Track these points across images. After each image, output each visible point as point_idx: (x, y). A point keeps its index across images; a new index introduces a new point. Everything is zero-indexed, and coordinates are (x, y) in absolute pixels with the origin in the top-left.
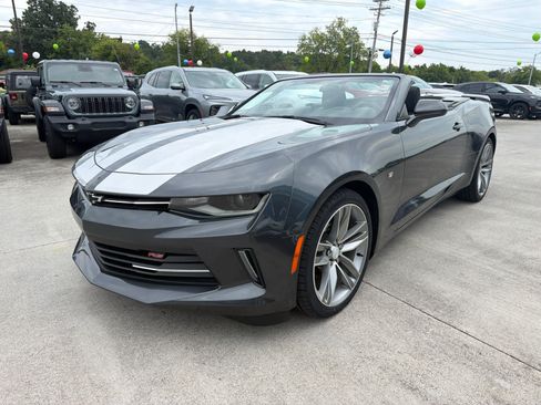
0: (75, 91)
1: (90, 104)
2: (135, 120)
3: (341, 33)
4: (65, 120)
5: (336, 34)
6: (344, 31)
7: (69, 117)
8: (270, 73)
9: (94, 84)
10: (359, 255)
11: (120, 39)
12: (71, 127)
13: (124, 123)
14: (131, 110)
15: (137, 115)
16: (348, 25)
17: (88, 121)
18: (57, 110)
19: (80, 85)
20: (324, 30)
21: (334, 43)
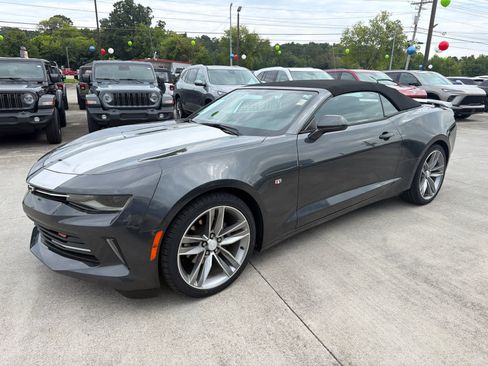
0: (111, 88)
1: (121, 98)
2: (156, 112)
3: (385, 27)
4: (101, 111)
5: (379, 28)
6: (387, 24)
7: (104, 109)
8: (286, 70)
9: (130, 81)
10: (242, 248)
11: (185, 35)
12: (104, 117)
13: (147, 115)
14: (153, 103)
15: (159, 108)
16: (392, 19)
17: (118, 113)
18: (95, 102)
19: (118, 82)
20: (367, 24)
21: (377, 36)
